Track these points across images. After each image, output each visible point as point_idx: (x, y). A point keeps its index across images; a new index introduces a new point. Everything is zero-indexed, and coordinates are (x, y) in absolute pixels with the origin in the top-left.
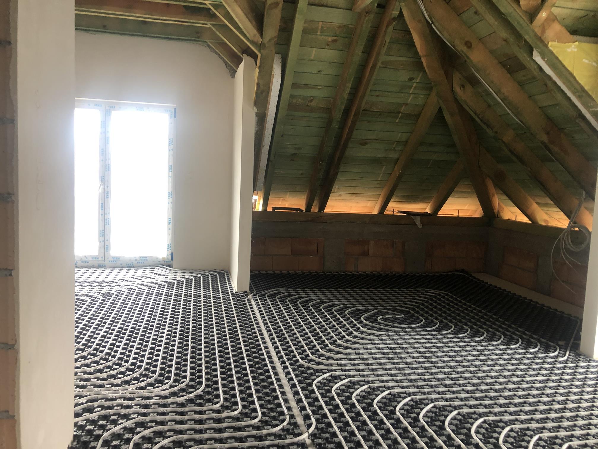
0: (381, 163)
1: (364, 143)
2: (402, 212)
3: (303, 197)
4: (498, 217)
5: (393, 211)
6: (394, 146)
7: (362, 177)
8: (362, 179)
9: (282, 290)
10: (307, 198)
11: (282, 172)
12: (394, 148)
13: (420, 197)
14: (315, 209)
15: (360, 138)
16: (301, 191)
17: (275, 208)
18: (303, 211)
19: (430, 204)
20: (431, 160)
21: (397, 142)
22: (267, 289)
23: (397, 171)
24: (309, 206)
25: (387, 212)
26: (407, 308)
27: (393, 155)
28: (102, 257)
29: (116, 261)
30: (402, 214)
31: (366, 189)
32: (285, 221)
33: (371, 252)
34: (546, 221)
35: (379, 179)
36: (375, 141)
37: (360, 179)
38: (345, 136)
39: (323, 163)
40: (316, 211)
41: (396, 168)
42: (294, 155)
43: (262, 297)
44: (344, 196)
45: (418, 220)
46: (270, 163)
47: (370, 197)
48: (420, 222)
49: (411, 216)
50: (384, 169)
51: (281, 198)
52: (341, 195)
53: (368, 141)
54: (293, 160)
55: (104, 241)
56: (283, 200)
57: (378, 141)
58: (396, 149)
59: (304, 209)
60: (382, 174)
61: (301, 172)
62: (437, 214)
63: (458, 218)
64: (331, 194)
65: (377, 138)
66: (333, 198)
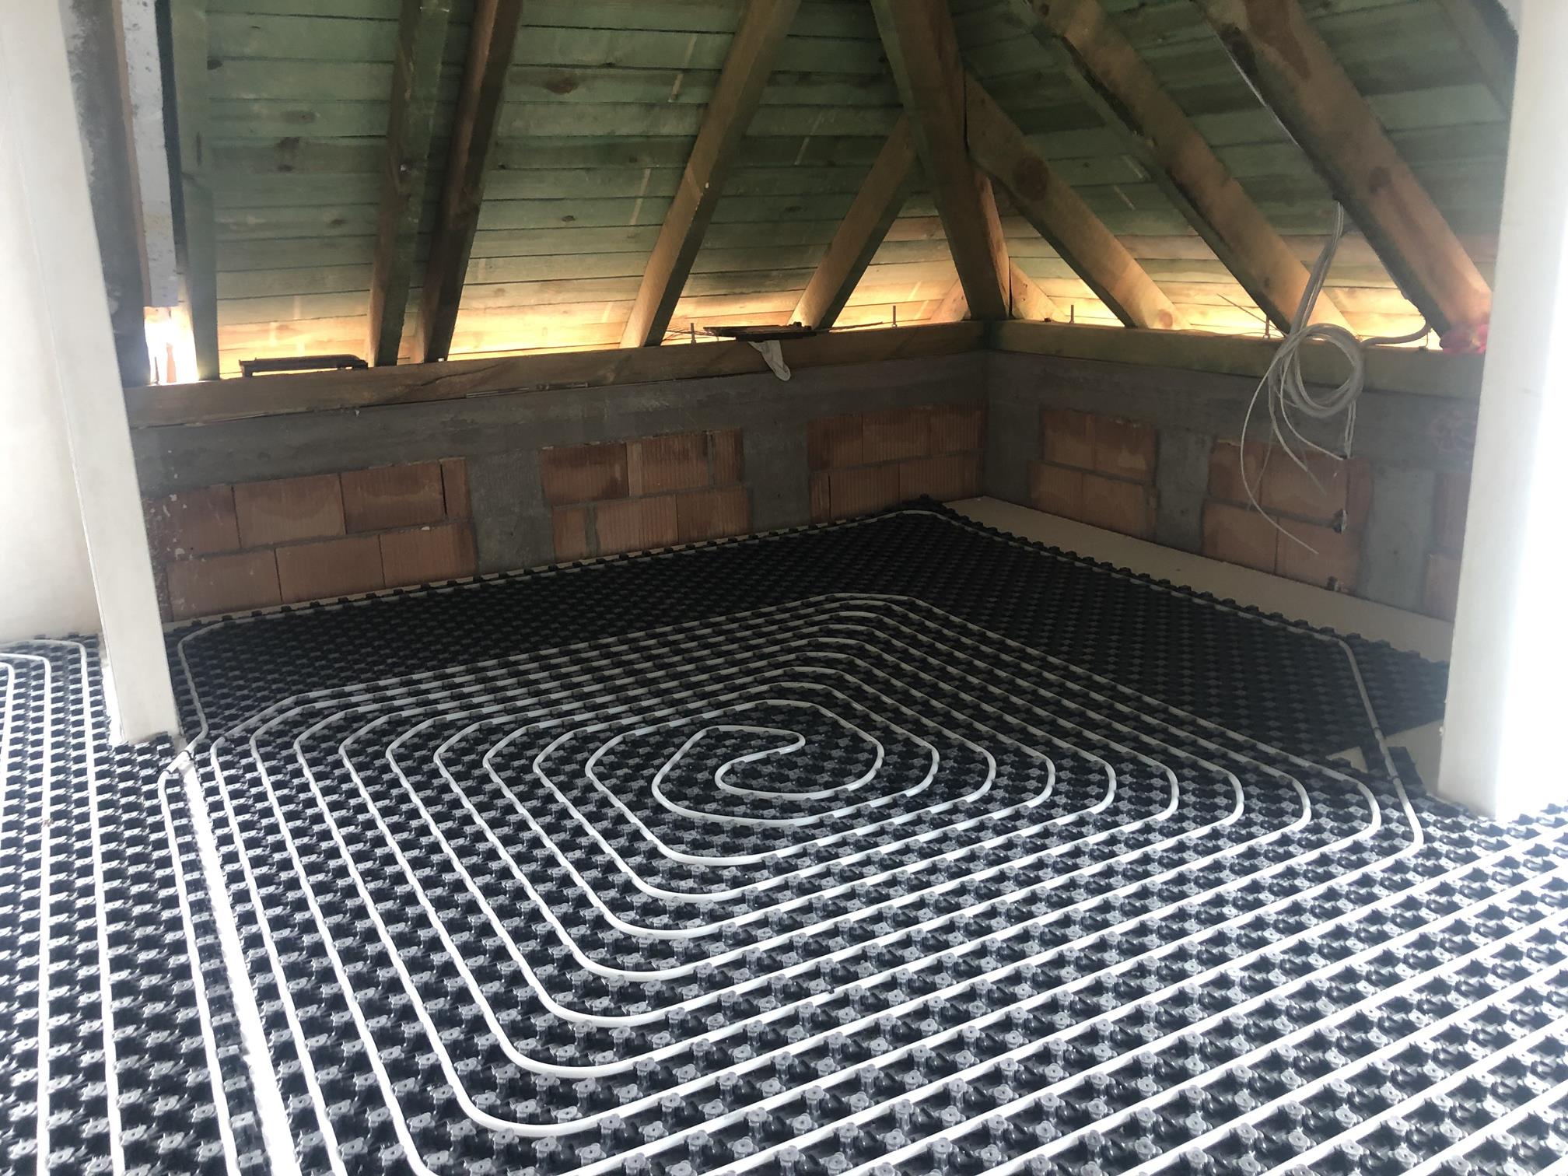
0: (633, 160)
1: (561, 82)
2: (719, 331)
3: (360, 310)
4: (1012, 317)
5: (693, 332)
6: (676, 89)
7: (571, 218)
8: (571, 224)
9: (320, 697)
10: (375, 313)
11: (252, 220)
12: (677, 96)
13: (774, 273)
14: (411, 350)
15: (548, 61)
16: (348, 290)
17: (248, 367)
18: (362, 365)
19: (804, 296)
20: (803, 137)
21: (685, 71)
22: (258, 705)
23: (694, 185)
24: (387, 343)
25: (674, 338)
26: (804, 695)
27: (674, 126)
30: (722, 339)
31: (591, 260)
32: (300, 410)
33: (636, 481)
34: (1165, 316)
35: (633, 222)
36: (604, 71)
37: (563, 224)
38: (484, 51)
39: (415, 173)
40: (419, 358)
41: (689, 172)
42: (288, 144)
43: (233, 752)
44: (513, 294)
45: (774, 355)
46: (186, 187)
47: (609, 290)
48: (781, 363)
49: (753, 344)
50: (645, 181)
51: (274, 325)
52: (501, 291)
53: (578, 72)
54: (288, 169)
56: (281, 328)
57: (612, 71)
58: (684, 100)
59: (368, 356)
60: (639, 201)
61: (329, 215)
62: (830, 327)
63: (895, 333)
64: (465, 292)
65: (611, 60)
66: (475, 304)
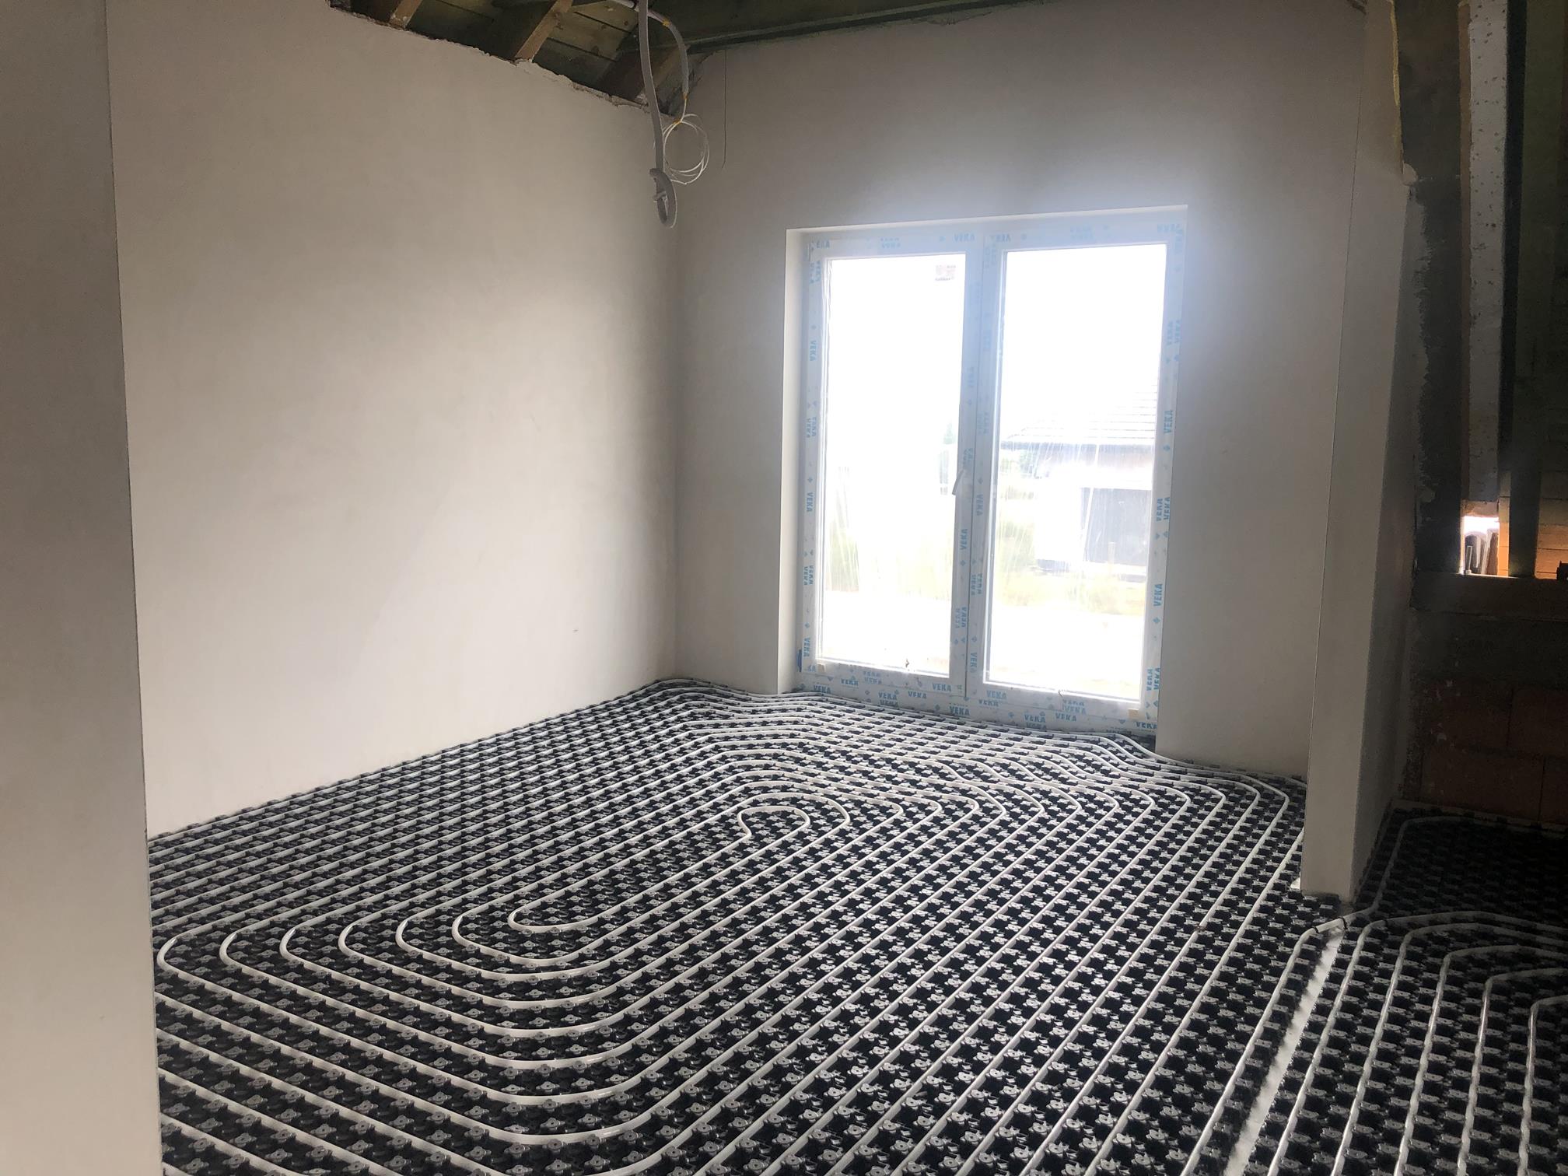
28: (959, 687)
29: (996, 704)
43: (1385, 938)
55: (966, 640)
